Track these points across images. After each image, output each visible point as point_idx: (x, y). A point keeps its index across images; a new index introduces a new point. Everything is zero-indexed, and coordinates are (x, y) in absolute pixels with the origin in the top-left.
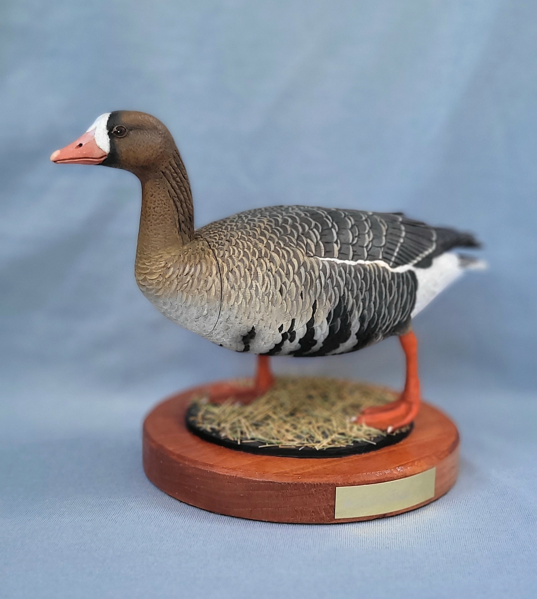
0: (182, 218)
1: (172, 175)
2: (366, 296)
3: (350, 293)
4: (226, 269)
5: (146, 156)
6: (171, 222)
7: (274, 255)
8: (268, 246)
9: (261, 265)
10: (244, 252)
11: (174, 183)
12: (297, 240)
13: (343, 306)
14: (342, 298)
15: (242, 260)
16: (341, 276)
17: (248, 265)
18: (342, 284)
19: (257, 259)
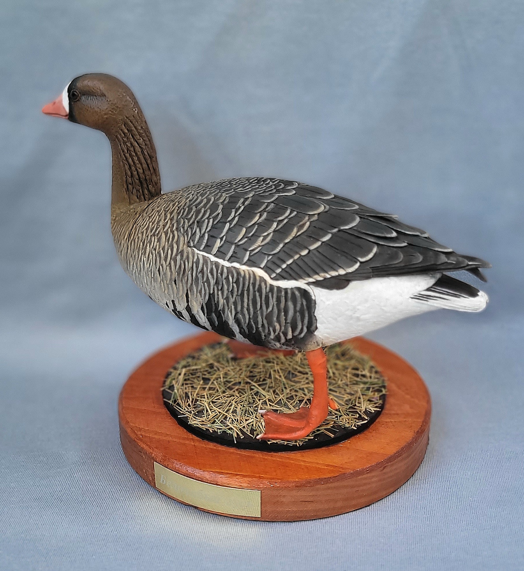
2: (237, 301)
3: (220, 292)
13: (213, 303)
14: (211, 296)
16: (212, 274)
18: (212, 282)
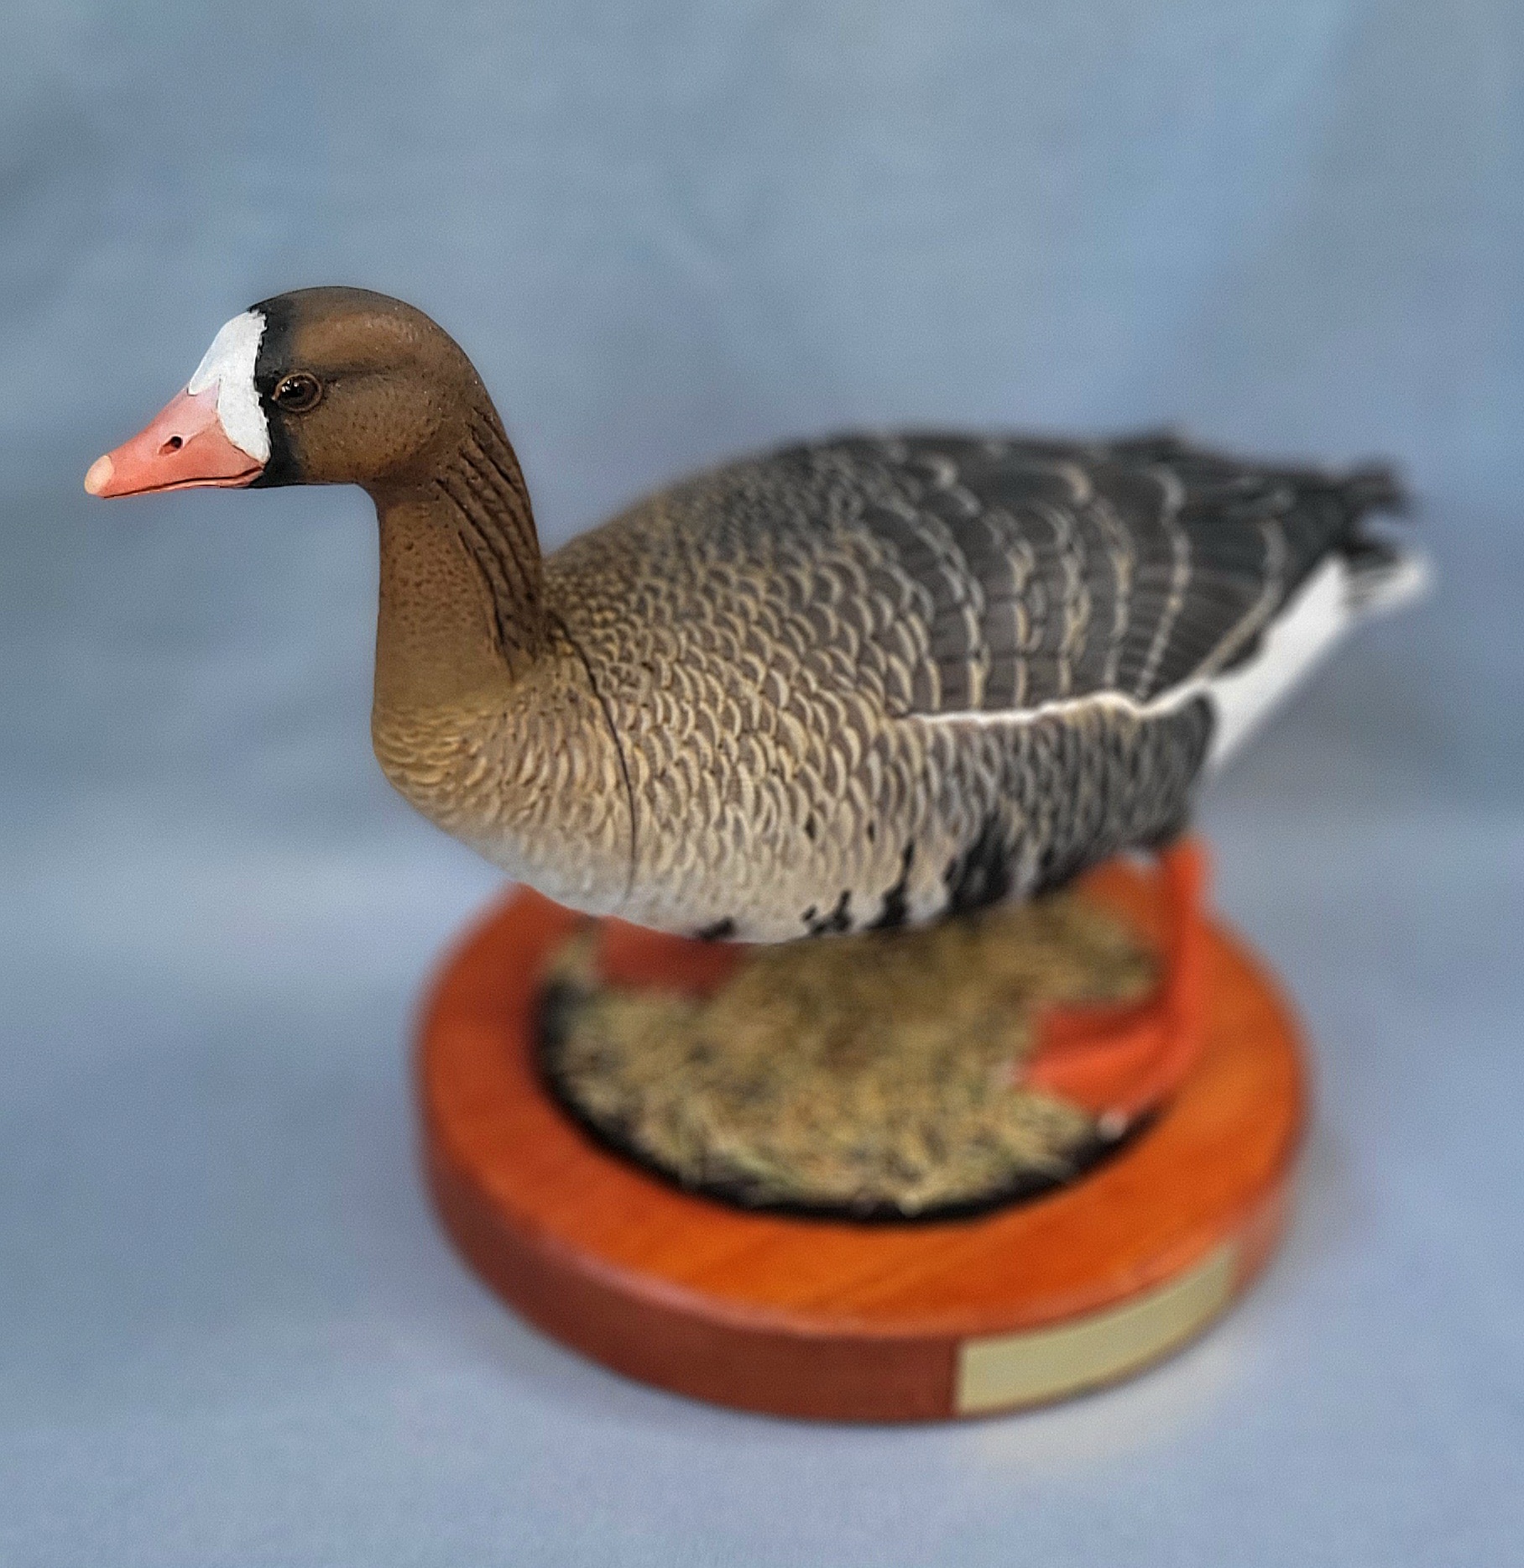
0: (506, 606)
1: (468, 483)
4: (644, 772)
5: (387, 455)
6: (475, 624)
7: (789, 720)
8: (769, 691)
9: (749, 759)
10: (699, 713)
11: (477, 509)
12: (859, 661)
15: (690, 743)
17: (710, 758)
19: (738, 739)
